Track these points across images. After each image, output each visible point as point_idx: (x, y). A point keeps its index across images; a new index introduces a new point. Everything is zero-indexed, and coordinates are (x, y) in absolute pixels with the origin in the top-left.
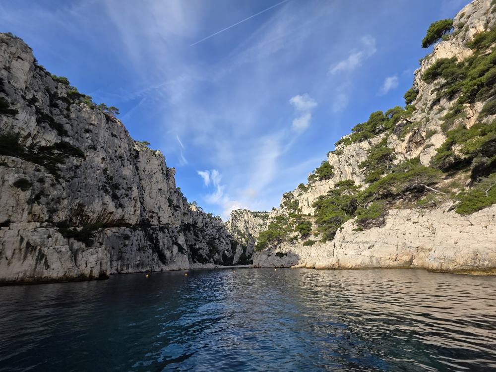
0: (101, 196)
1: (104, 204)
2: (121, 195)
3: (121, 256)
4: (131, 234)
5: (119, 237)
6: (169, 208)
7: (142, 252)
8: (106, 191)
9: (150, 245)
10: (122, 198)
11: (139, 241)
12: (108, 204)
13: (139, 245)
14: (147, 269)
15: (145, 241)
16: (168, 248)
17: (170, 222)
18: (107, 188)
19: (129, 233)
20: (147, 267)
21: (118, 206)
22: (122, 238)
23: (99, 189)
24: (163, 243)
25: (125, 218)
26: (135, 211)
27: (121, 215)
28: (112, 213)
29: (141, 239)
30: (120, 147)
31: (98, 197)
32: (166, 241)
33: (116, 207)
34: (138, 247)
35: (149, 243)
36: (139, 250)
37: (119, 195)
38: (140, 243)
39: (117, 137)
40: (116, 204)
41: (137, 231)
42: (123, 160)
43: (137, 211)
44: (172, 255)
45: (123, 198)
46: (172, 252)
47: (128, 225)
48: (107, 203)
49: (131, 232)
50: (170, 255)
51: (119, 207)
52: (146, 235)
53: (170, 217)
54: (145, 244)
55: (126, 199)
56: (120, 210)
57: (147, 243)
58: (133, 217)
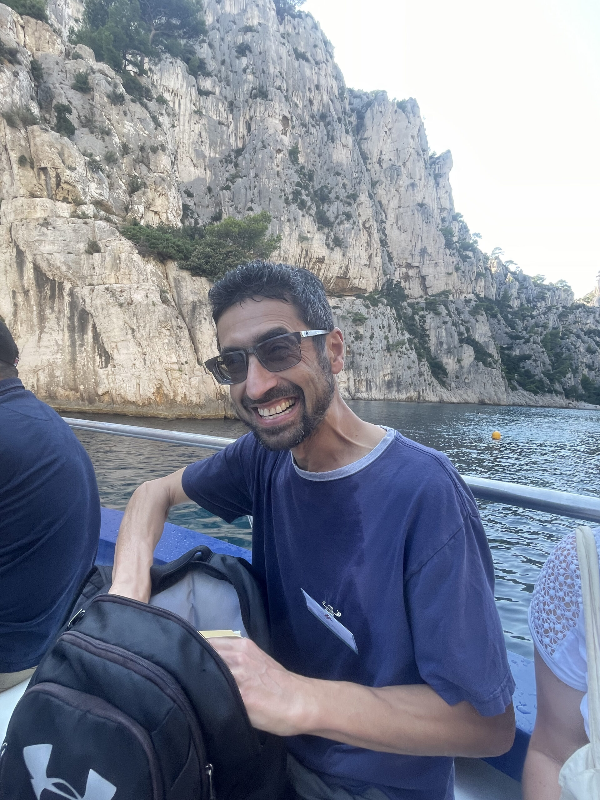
0: (295, 219)
1: (303, 239)
2: (337, 218)
3: (352, 362)
4: (368, 313)
5: (343, 318)
6: (448, 251)
7: (394, 353)
8: (302, 205)
9: (410, 341)
10: (339, 224)
11: (386, 329)
12: (312, 239)
13: (386, 338)
14: (408, 395)
15: (398, 330)
16: (449, 352)
17: (451, 288)
18: (304, 197)
19: (363, 311)
20: (407, 391)
21: (331, 245)
22: (351, 320)
23: (287, 201)
24: (438, 338)
25: (349, 275)
26: (370, 257)
27: (341, 268)
28: (321, 260)
29: (389, 326)
30: (317, 87)
31: (289, 220)
32: (444, 334)
33: (328, 245)
34: (385, 342)
35: (407, 336)
36: (389, 349)
37: (331, 215)
38: (390, 335)
39: (307, 60)
40: (327, 239)
41: (380, 305)
42: (329, 124)
43: (374, 257)
44: (462, 367)
45: (341, 223)
46: (459, 361)
47: (358, 293)
48: (309, 235)
49: (367, 307)
50: (457, 367)
51: (336, 245)
52: (399, 317)
53: (449, 274)
54: (400, 337)
55: (347, 225)
56: (338, 254)
57: (403, 335)
58: (367, 272)
